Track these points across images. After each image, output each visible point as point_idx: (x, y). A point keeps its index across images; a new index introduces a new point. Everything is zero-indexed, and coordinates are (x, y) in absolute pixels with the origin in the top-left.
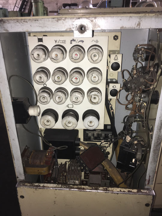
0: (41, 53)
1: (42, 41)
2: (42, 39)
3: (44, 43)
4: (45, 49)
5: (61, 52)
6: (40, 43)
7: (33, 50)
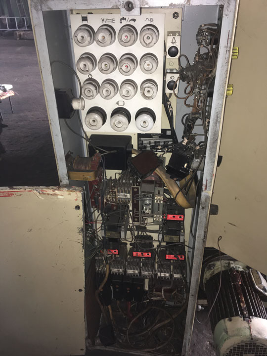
0: (86, 35)
1: (87, 20)
2: (86, 17)
3: (89, 23)
4: (90, 30)
5: (108, 33)
6: (85, 23)
7: (76, 31)
